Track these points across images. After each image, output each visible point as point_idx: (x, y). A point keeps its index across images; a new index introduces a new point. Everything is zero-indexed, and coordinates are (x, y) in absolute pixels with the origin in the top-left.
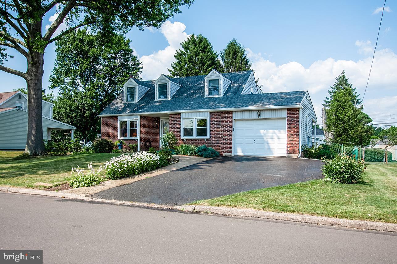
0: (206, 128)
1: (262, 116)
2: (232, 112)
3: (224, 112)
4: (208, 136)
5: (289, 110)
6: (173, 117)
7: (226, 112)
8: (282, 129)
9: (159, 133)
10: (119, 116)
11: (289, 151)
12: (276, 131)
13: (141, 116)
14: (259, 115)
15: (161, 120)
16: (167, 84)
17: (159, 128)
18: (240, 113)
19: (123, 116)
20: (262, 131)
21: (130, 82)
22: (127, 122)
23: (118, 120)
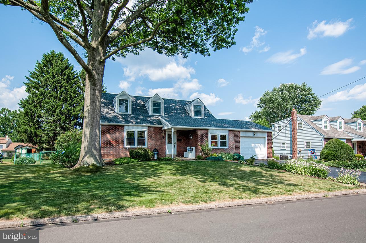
0: (226, 141)
1: (256, 136)
2: (240, 131)
3: (236, 131)
4: (227, 147)
5: (268, 132)
6: (201, 131)
7: (237, 131)
8: (262, 143)
9: (165, 143)
10: (126, 125)
11: (268, 156)
12: (259, 144)
13: (149, 127)
14: (254, 135)
15: (166, 132)
16: (160, 102)
17: (165, 138)
18: (244, 133)
19: (131, 126)
20: (253, 145)
21: (123, 95)
22: (134, 131)
23: (124, 129)
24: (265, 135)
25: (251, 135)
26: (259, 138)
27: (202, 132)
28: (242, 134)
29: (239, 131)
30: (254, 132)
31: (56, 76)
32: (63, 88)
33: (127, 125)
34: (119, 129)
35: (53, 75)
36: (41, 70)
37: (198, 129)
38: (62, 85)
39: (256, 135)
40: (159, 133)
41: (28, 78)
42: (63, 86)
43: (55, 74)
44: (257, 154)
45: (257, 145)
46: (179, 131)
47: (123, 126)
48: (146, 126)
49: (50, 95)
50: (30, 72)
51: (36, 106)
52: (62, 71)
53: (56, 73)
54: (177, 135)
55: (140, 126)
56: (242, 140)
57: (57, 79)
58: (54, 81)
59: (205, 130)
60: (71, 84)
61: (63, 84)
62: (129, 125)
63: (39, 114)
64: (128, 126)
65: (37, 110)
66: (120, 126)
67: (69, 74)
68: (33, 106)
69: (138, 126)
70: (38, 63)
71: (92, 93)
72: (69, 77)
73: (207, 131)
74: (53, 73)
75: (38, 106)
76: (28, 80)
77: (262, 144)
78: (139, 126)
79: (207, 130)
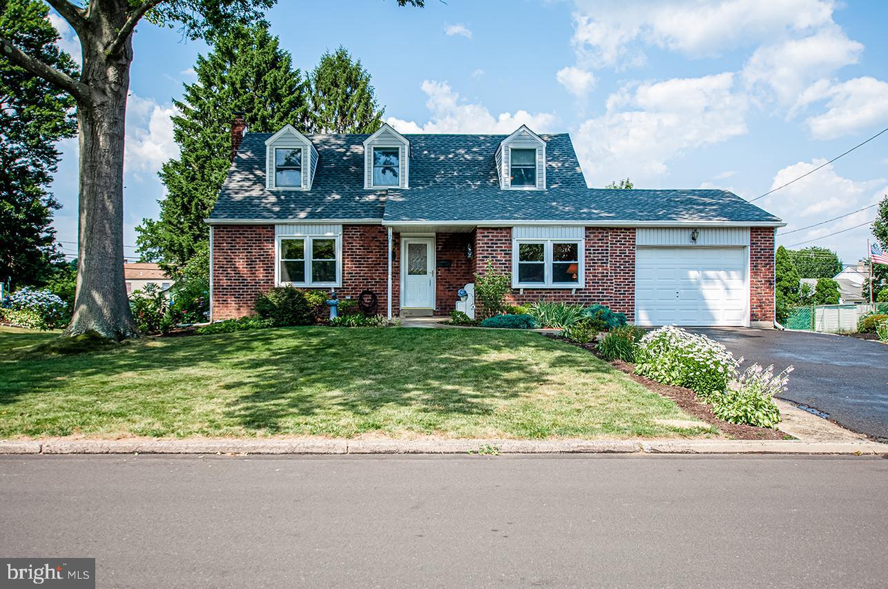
0: (577, 264)
1: (700, 242)
2: (634, 229)
3: (617, 228)
4: (580, 284)
5: (754, 230)
6: (486, 234)
7: (621, 229)
9: (399, 273)
10: (279, 224)
11: (752, 315)
12: (722, 274)
13: (345, 226)
14: (694, 239)
15: (403, 240)
16: (398, 148)
17: (399, 258)
18: (653, 233)
19: (293, 224)
20: (693, 274)
21: (286, 136)
22: (302, 241)
23: (274, 234)
24: (745, 239)
25: (684, 239)
26: (722, 252)
27: (490, 235)
28: (641, 238)
29: (632, 229)
30: (695, 230)
31: (241, 91)
32: (258, 123)
33: (282, 224)
34: (262, 236)
35: (235, 91)
36: (207, 79)
37: (475, 228)
38: (256, 115)
39: (698, 240)
40: (378, 244)
41: (179, 105)
42: (259, 117)
43: (238, 86)
44: (710, 307)
45: (711, 274)
46: (445, 234)
47: (273, 226)
48: (338, 224)
49: (226, 146)
50: (186, 86)
51: (193, 179)
52: (259, 75)
53: (243, 82)
54: (437, 248)
55: (319, 224)
56: (642, 258)
57: (243, 100)
58: (236, 106)
59: (501, 229)
60: (282, 110)
61: (259, 110)
62: (286, 224)
63: (200, 200)
64: (284, 226)
65: (196, 189)
66: (264, 226)
67: (275, 80)
68: (187, 177)
69: (312, 224)
70: (201, 60)
71: (89, 145)
72: (275, 90)
73: (510, 233)
74: (233, 84)
75: (199, 176)
76: (181, 108)
77: (733, 273)
78: (315, 224)
79: (509, 228)
